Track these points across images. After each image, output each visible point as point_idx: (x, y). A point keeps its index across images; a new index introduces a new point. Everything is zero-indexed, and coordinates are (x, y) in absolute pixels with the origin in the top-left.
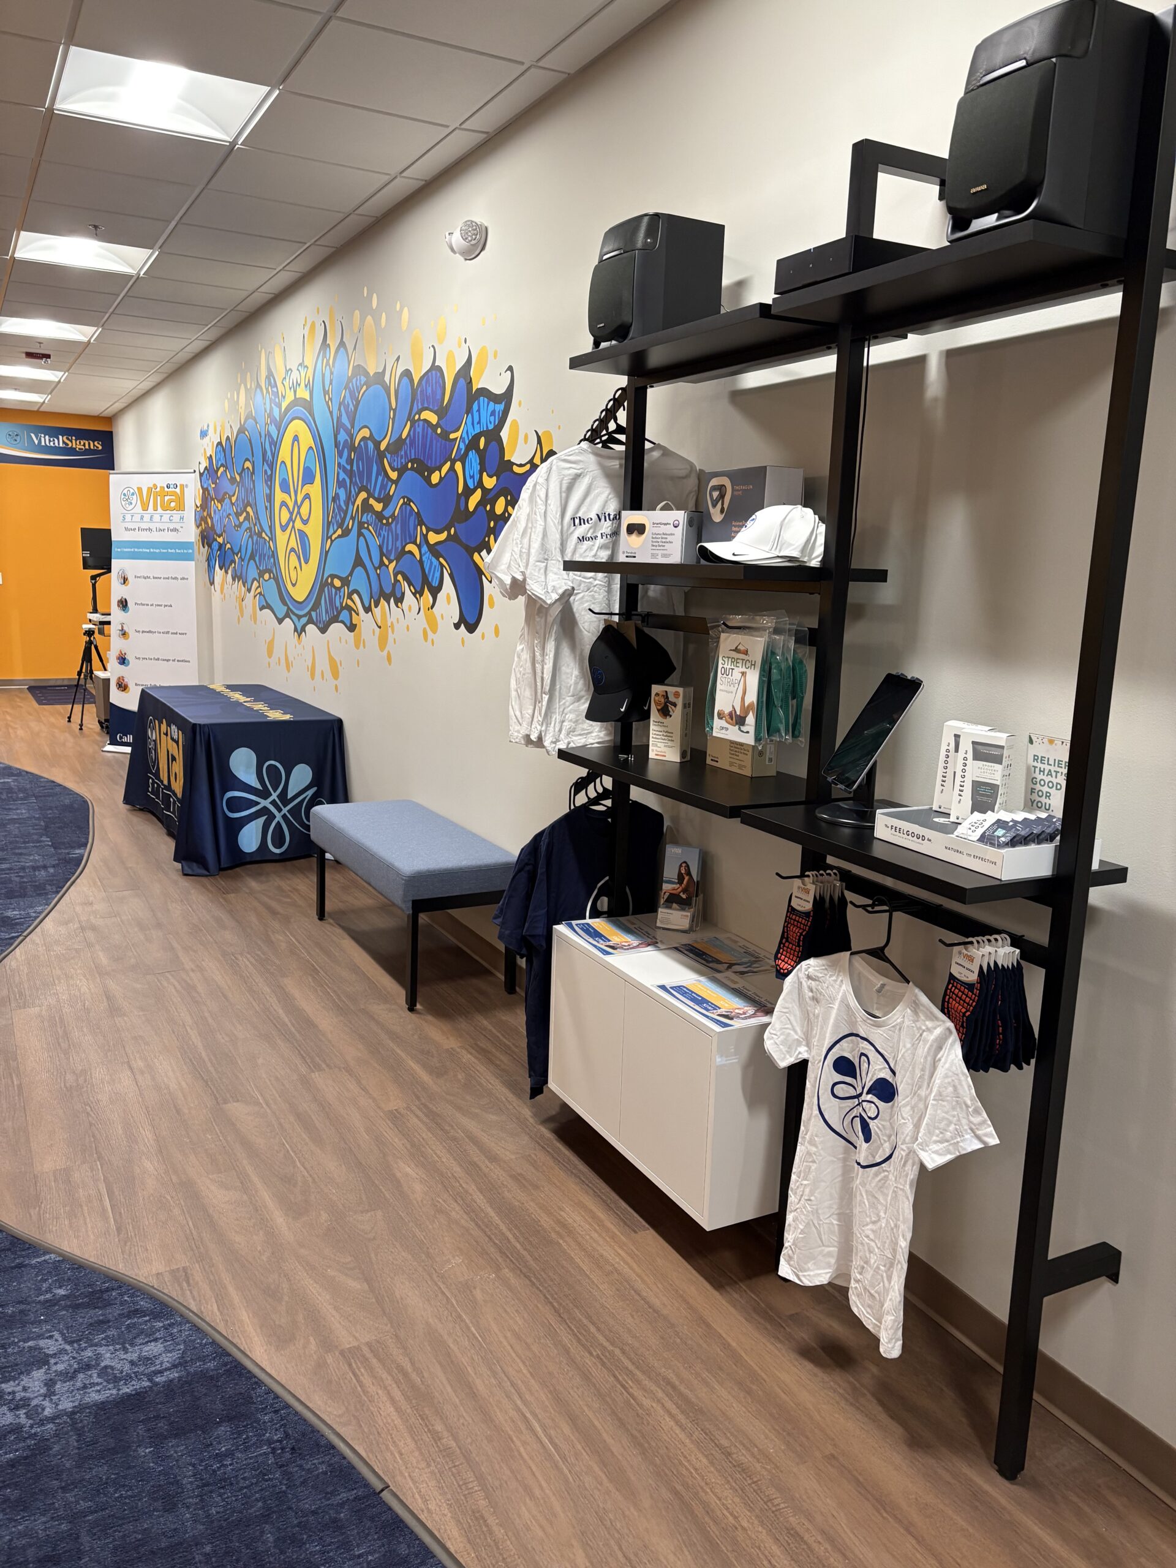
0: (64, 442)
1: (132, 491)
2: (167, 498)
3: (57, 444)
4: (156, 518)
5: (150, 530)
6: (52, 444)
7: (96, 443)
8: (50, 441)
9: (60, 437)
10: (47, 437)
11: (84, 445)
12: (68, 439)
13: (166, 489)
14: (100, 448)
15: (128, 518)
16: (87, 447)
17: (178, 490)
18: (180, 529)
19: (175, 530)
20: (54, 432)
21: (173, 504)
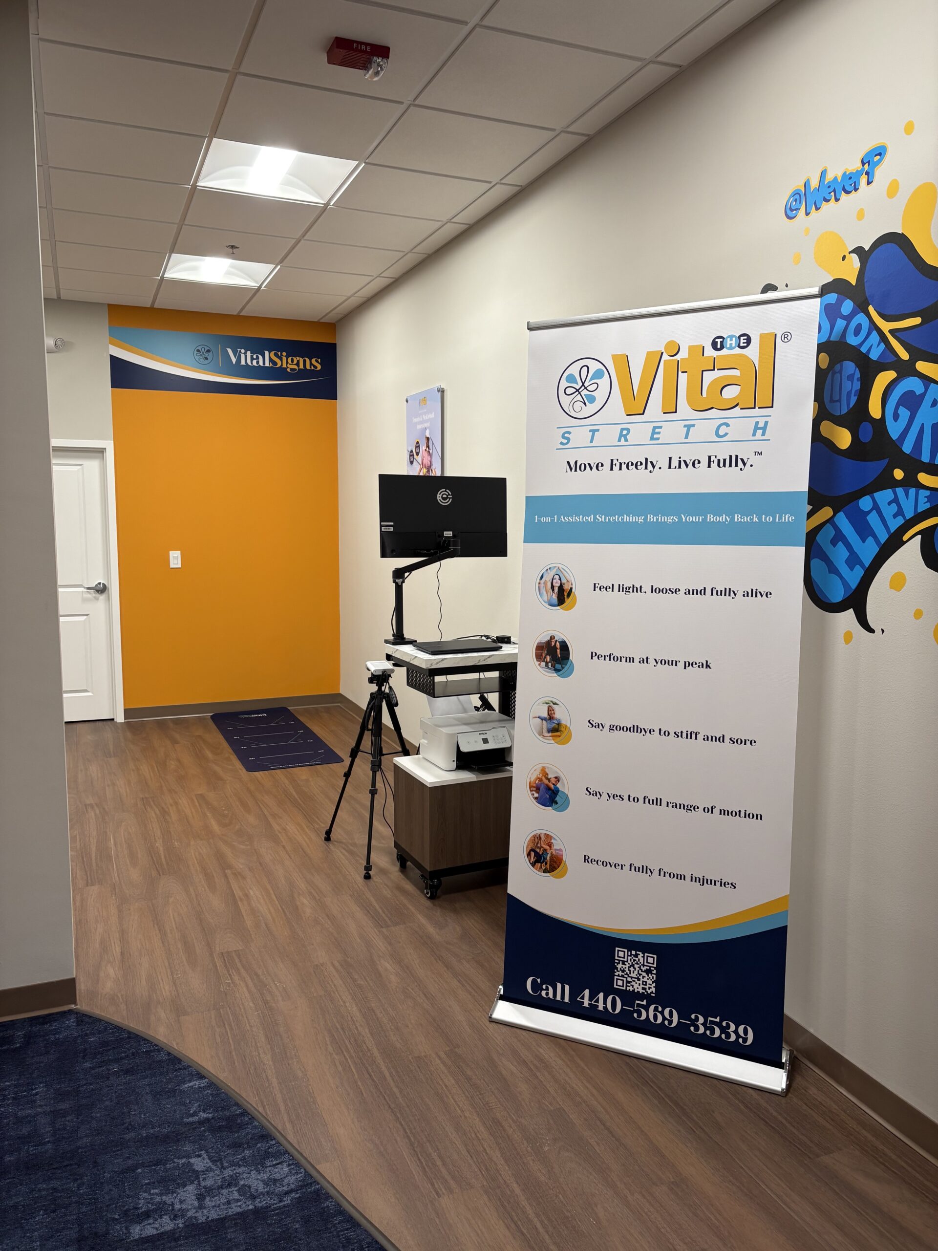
0: (271, 360)
1: (594, 366)
2: (709, 377)
3: (261, 364)
4: (672, 430)
5: (648, 463)
6: (255, 362)
7: (313, 361)
8: (252, 359)
9: (267, 353)
10: (249, 353)
11: (298, 364)
12: (276, 355)
13: (710, 352)
14: (319, 367)
15: (580, 436)
16: (301, 367)
17: (753, 352)
18: (753, 459)
19: (734, 461)
20: (258, 346)
21: (730, 393)
